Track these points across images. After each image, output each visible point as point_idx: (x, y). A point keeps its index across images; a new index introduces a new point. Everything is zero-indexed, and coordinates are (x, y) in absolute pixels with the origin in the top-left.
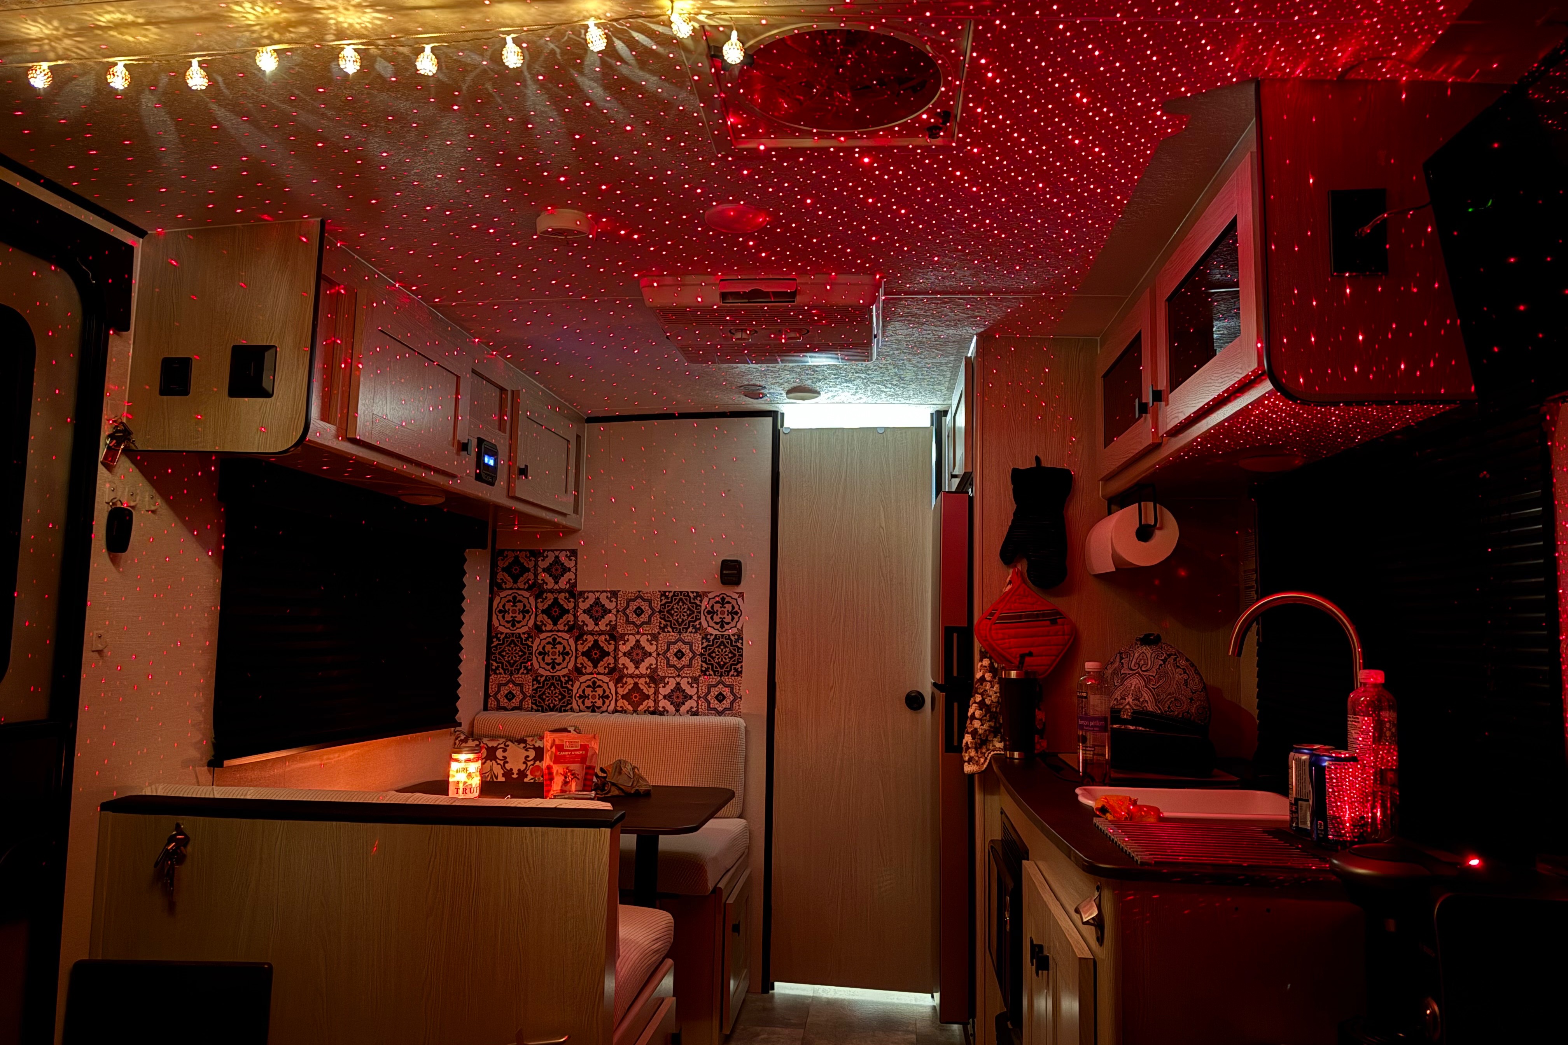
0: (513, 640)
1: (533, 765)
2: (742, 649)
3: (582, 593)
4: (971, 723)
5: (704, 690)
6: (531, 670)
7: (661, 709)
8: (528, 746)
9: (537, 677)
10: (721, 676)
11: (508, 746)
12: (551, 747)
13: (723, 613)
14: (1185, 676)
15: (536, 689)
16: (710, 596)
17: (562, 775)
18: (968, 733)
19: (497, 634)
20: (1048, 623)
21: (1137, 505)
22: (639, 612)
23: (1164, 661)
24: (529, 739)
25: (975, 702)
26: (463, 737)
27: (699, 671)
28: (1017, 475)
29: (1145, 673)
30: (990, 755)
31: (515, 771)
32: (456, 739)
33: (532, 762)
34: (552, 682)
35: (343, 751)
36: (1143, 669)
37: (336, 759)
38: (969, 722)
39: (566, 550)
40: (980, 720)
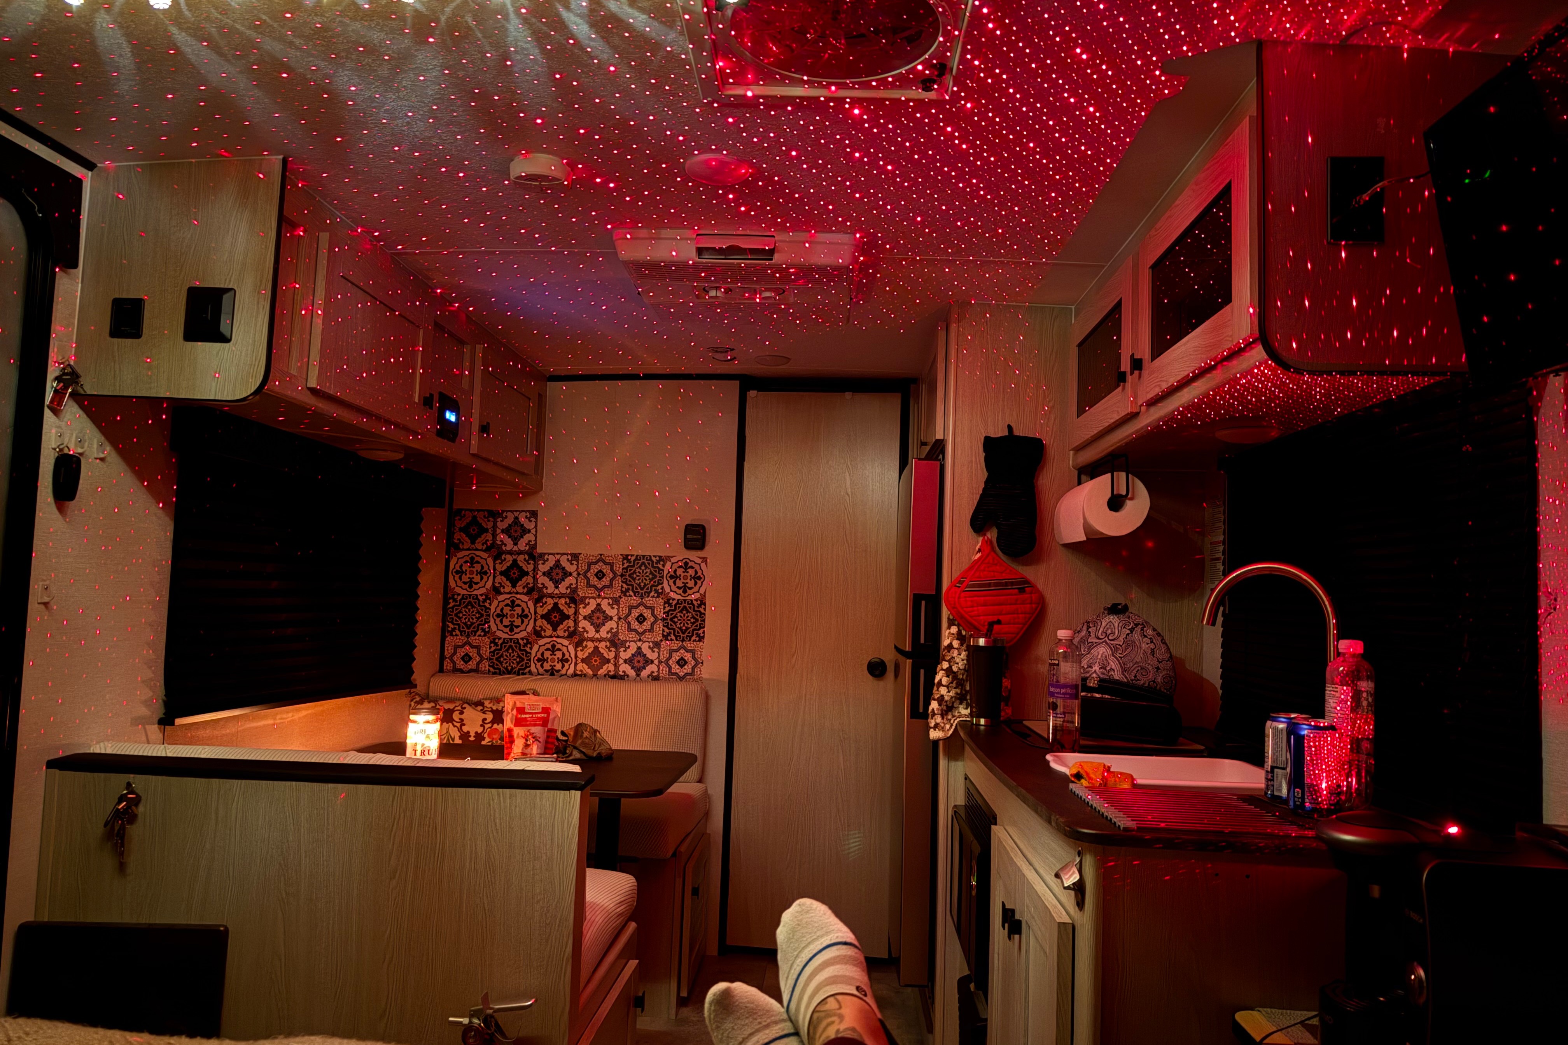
0: (470, 601)
1: (490, 728)
2: (704, 614)
3: (542, 555)
4: (938, 690)
5: (665, 655)
6: (488, 632)
7: (621, 673)
8: (485, 709)
9: (494, 639)
10: (683, 641)
11: (465, 708)
12: (512, 710)
13: (685, 578)
14: (1152, 646)
15: (493, 652)
16: (673, 560)
17: (524, 738)
18: (934, 700)
19: (453, 595)
20: (1017, 591)
21: (1109, 475)
22: (600, 575)
23: (1132, 630)
24: (487, 703)
25: (942, 669)
26: (418, 699)
27: (660, 635)
28: (989, 443)
29: (1112, 642)
30: (956, 722)
31: (472, 734)
32: (412, 700)
33: (490, 725)
34: (511, 645)
35: (298, 710)
36: (1110, 638)
37: (289, 719)
38: (935, 688)
39: (526, 511)
40: (947, 687)
